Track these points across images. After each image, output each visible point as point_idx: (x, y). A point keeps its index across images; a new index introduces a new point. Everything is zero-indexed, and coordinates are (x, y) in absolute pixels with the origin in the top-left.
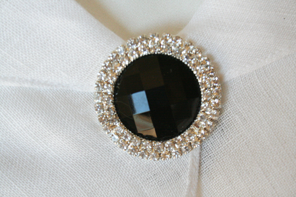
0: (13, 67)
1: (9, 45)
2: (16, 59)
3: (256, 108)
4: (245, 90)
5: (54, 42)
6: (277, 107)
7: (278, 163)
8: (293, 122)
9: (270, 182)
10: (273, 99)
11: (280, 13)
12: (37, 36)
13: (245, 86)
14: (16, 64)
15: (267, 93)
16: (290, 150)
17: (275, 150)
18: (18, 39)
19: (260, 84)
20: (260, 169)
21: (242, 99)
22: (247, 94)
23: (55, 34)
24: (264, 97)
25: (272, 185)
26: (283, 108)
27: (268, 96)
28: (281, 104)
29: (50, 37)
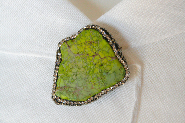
0: (38, 46)
1: (36, 33)
2: (40, 41)
3: (159, 61)
4: (153, 50)
5: (62, 32)
6: (172, 62)
7: (170, 95)
8: (181, 72)
9: (164, 105)
10: (170, 57)
11: (177, 8)
12: (52, 28)
13: (154, 48)
14: (40, 44)
15: (167, 53)
16: (178, 89)
17: (168, 87)
18: (41, 30)
19: (163, 48)
20: (158, 97)
21: (151, 55)
22: (154, 52)
23: (63, 27)
24: (164, 55)
25: (164, 107)
26: (176, 63)
27: (167, 55)
28: (174, 61)
29: (60, 29)
